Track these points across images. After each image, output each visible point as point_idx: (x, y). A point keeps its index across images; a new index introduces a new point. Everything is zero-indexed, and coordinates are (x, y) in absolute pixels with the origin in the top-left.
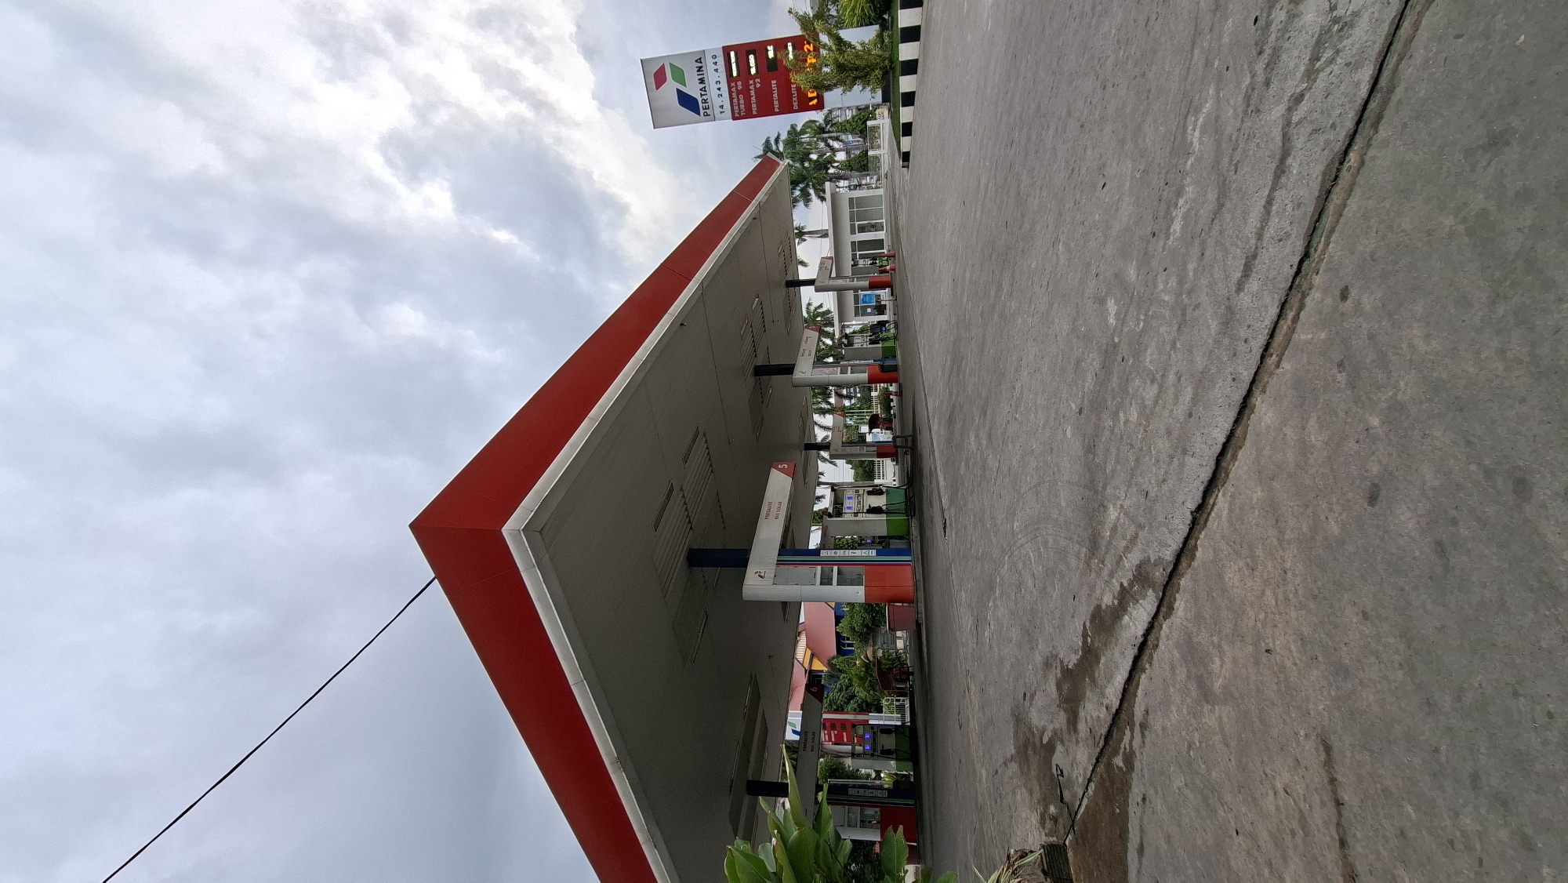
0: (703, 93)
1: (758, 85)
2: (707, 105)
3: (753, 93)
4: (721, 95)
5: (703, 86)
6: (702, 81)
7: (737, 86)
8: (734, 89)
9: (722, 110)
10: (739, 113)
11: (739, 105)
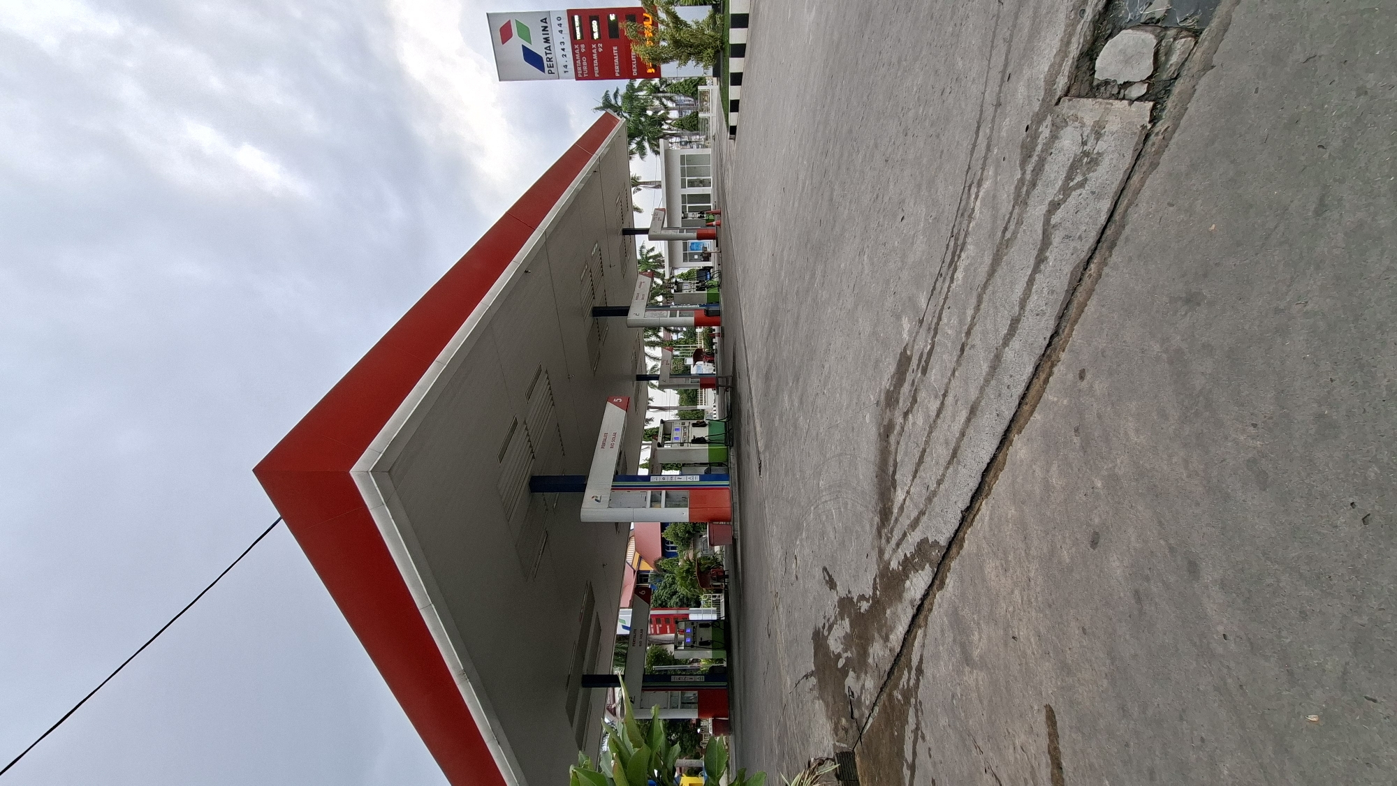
0: (548, 52)
1: (600, 50)
2: (551, 63)
3: (595, 56)
4: (565, 56)
5: (548, 45)
6: (547, 40)
7: (580, 48)
8: (577, 51)
9: (566, 70)
10: (582, 74)
11: (582, 66)
